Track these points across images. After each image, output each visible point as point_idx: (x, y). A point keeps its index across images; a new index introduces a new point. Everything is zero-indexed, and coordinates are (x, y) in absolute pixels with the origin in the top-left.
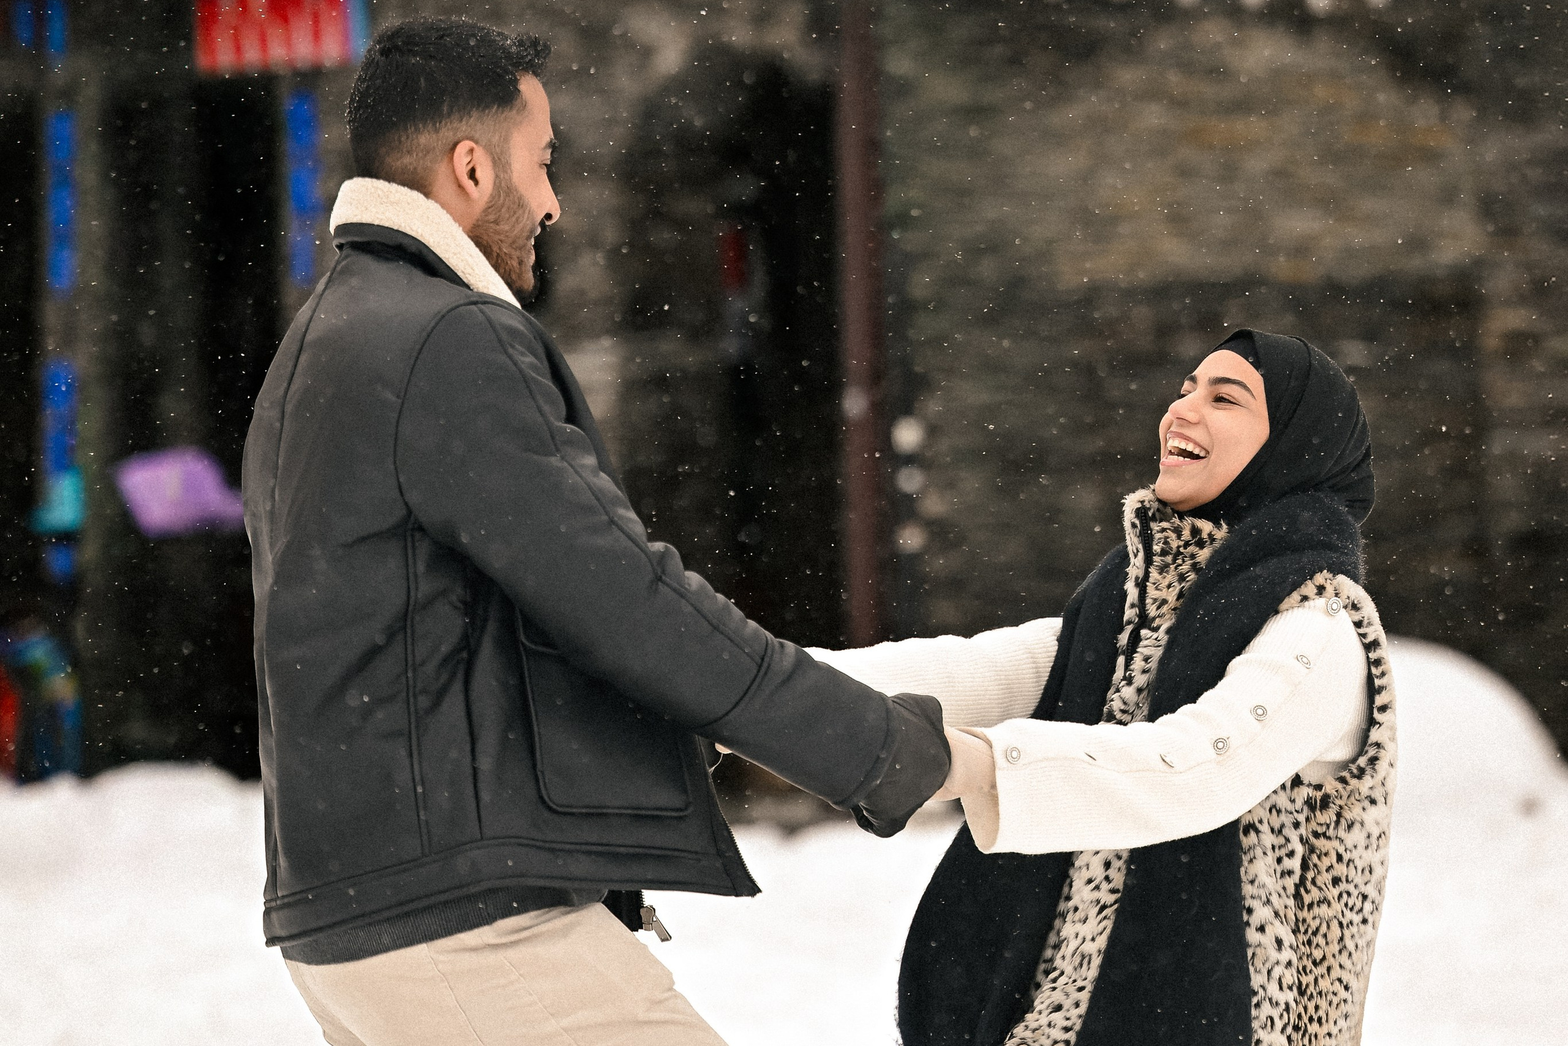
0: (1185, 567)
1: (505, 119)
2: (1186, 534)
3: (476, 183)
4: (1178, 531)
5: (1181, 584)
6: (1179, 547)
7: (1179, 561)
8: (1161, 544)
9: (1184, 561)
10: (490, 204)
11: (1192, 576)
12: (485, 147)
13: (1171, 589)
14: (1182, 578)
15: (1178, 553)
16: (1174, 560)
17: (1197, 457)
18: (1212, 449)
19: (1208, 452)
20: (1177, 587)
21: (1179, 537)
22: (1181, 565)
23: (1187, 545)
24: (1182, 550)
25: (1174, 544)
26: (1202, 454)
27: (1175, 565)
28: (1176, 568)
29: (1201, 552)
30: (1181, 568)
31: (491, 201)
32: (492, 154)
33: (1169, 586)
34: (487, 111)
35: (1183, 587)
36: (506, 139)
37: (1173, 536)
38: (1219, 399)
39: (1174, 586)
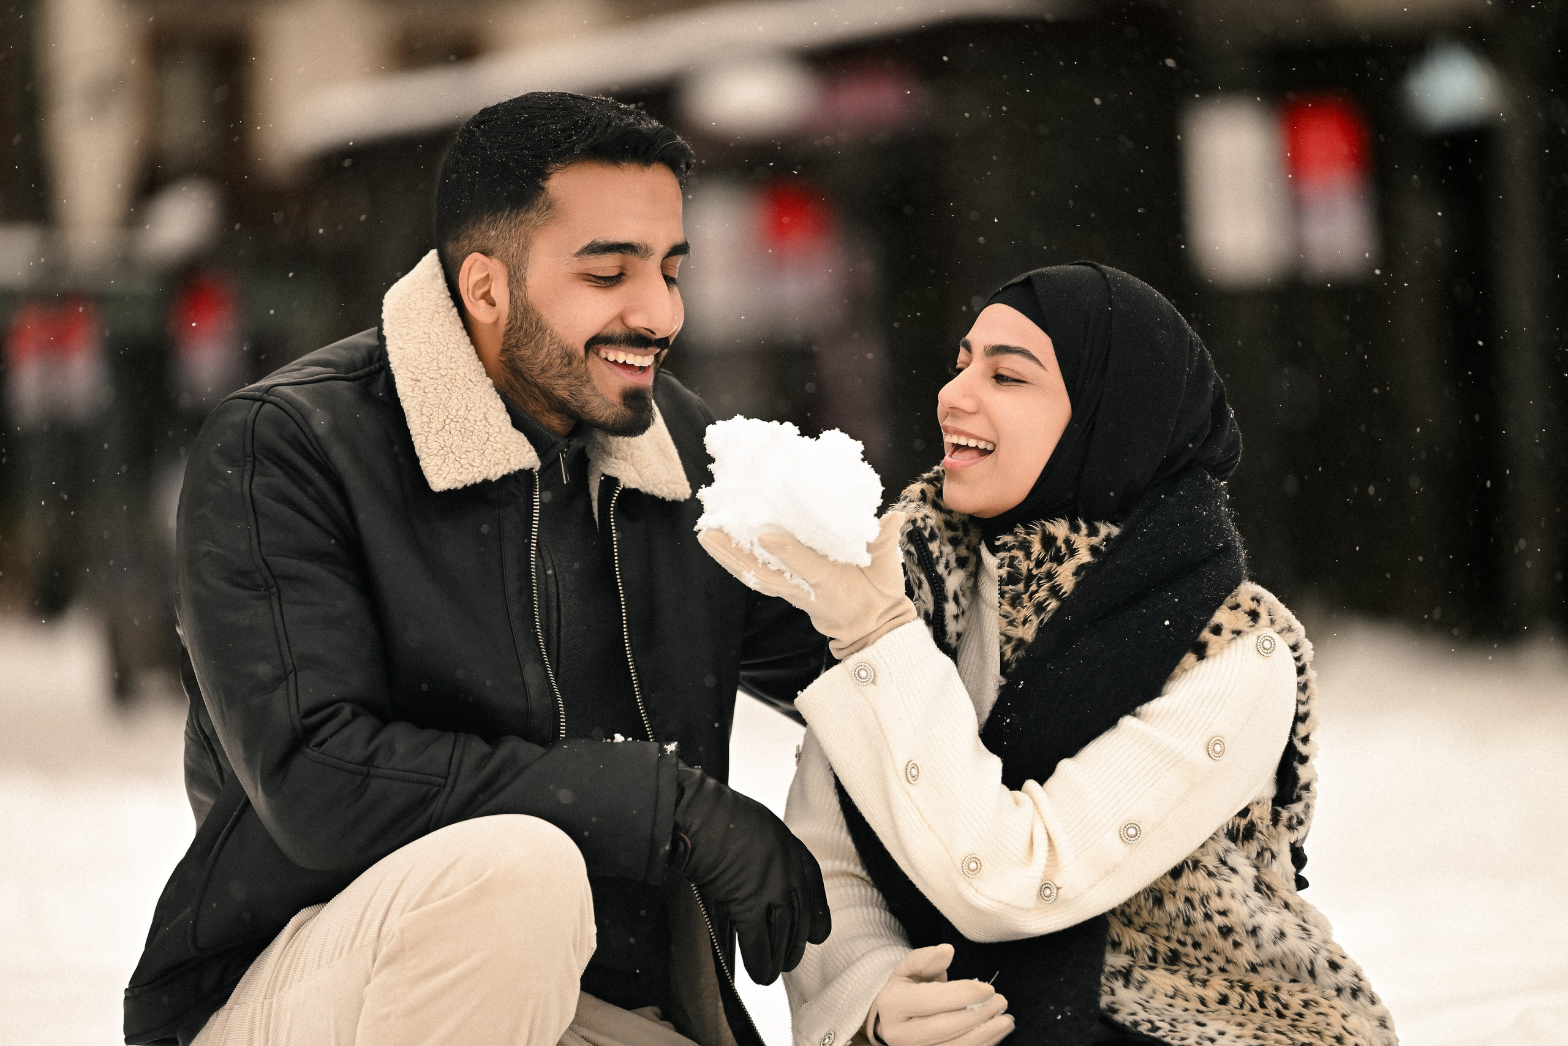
0: (1042, 594)
1: (521, 223)
2: (1037, 548)
3: (493, 304)
4: (1025, 547)
5: (1039, 616)
6: (1029, 570)
7: (1033, 588)
8: (1006, 568)
9: (1039, 586)
10: (509, 327)
11: (1053, 604)
12: (501, 259)
13: (1027, 626)
14: (1040, 608)
15: (1030, 577)
16: (1027, 587)
17: (985, 452)
18: (998, 439)
19: (995, 445)
20: (1035, 621)
21: (1028, 556)
22: (1036, 592)
23: (1039, 563)
24: (1034, 572)
25: (1024, 566)
26: (990, 447)
27: (1028, 594)
28: (1031, 597)
29: (1060, 569)
30: (1037, 595)
31: (509, 323)
32: (508, 266)
33: (1025, 622)
34: (499, 214)
35: (1042, 620)
36: (526, 247)
37: (1020, 554)
38: (1000, 379)
39: (1030, 621)
